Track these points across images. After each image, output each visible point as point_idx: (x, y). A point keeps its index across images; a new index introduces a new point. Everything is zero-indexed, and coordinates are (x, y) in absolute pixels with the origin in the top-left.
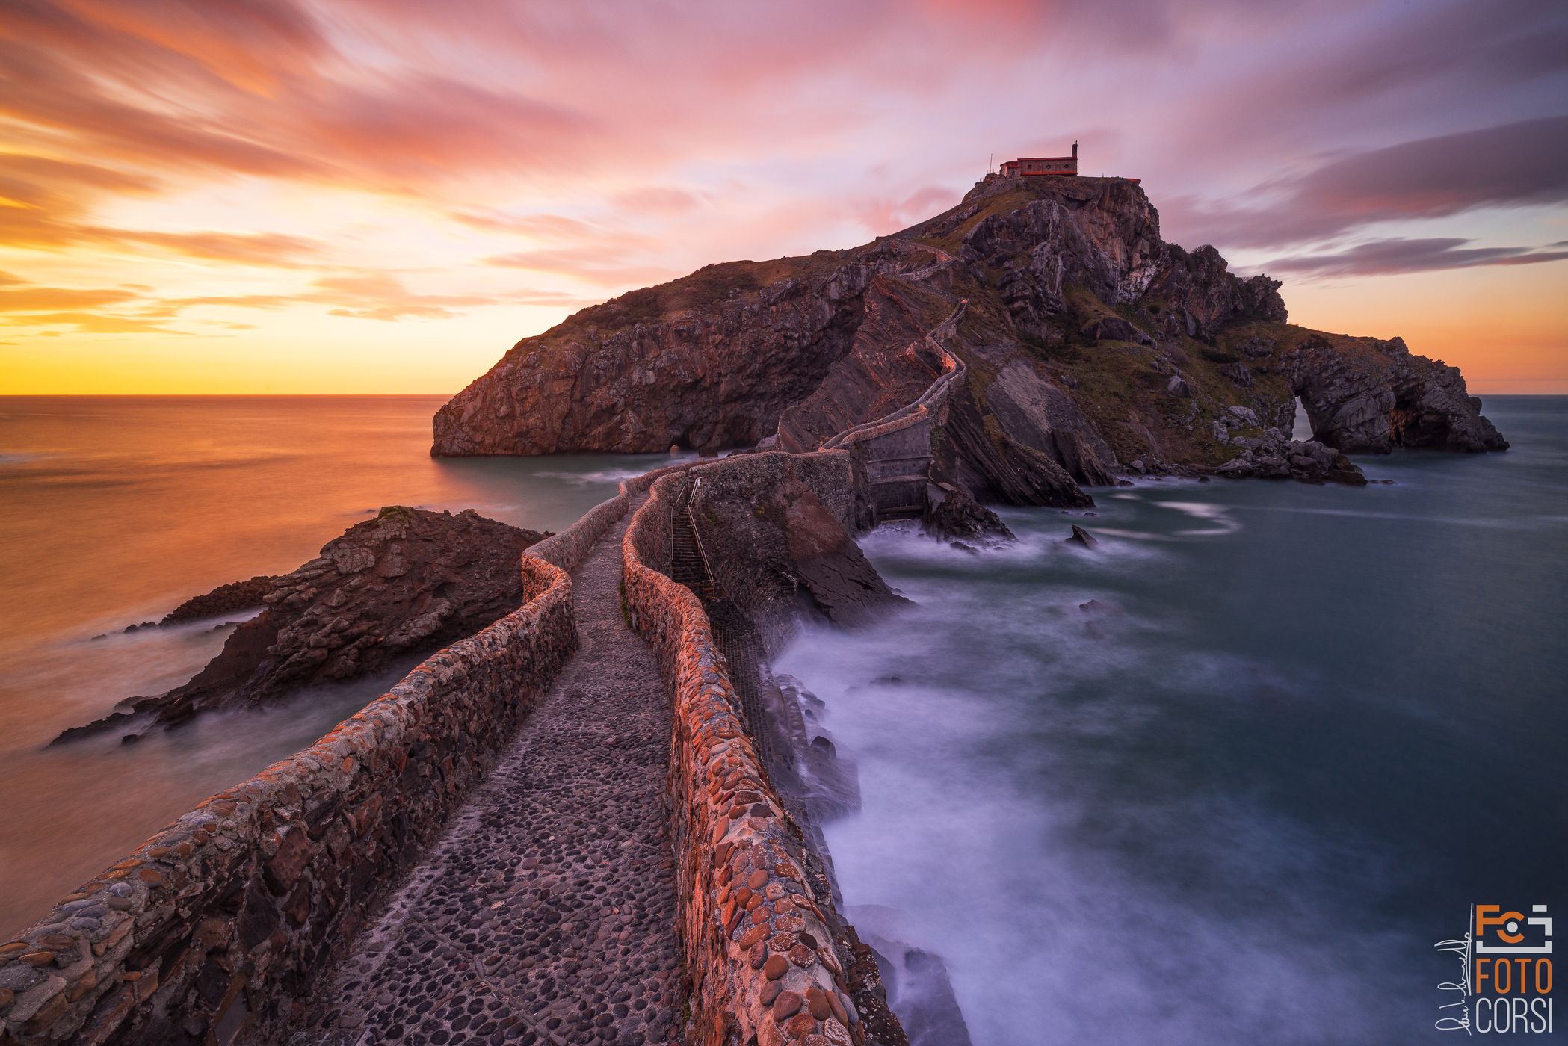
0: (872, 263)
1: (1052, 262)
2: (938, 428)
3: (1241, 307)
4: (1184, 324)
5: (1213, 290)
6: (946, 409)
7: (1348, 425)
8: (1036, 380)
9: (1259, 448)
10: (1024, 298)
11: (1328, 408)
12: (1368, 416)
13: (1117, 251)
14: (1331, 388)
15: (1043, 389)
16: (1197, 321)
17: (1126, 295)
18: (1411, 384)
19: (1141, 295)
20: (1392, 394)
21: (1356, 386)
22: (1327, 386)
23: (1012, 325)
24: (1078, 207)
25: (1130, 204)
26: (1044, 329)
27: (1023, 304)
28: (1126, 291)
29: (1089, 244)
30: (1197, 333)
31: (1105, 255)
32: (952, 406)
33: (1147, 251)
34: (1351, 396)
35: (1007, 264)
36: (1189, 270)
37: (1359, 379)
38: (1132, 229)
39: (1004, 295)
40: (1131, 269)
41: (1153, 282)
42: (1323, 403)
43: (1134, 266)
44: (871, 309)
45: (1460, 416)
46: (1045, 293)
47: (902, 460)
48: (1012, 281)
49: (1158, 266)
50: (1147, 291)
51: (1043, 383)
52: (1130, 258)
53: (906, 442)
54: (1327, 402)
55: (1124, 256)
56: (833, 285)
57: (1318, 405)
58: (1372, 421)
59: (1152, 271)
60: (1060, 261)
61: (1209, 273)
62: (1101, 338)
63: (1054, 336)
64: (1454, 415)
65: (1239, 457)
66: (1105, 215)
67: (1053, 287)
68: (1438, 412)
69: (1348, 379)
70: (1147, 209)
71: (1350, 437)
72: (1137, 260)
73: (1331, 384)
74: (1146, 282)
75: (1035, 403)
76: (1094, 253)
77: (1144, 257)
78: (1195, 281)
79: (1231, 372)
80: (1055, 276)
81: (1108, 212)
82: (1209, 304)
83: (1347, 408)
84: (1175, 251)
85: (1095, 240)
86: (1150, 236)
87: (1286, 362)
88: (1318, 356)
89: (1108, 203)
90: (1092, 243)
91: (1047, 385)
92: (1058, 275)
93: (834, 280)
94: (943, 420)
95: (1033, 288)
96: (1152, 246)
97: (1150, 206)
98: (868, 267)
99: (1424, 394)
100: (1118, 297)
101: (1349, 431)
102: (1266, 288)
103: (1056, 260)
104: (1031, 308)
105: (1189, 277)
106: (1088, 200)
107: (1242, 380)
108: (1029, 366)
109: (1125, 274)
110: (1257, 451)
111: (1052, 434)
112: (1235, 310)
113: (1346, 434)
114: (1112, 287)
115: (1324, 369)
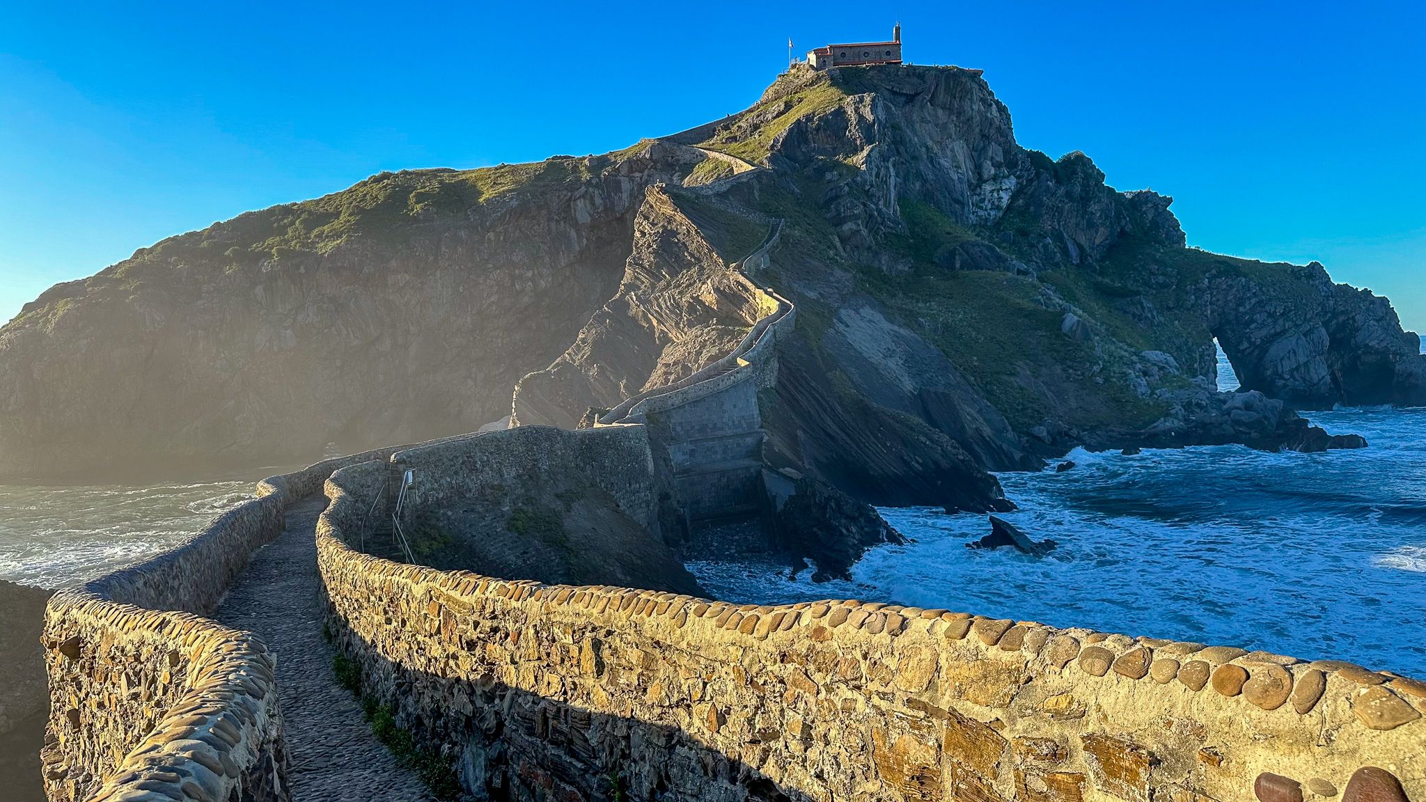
0: (637, 174)
1: (883, 172)
2: (766, 390)
3: (1129, 228)
4: (1065, 251)
5: (1094, 207)
6: (775, 364)
7: (1280, 371)
8: (886, 326)
9: (1190, 403)
10: (856, 217)
11: (1253, 351)
12: (1302, 359)
13: (961, 158)
14: (1253, 326)
15: (897, 337)
16: (1080, 247)
17: (981, 213)
18: (1341, 318)
19: (1001, 214)
20: (1324, 331)
21: (1281, 322)
22: (1247, 324)
23: (843, 254)
24: (906, 103)
25: (971, 99)
26: (885, 258)
27: (854, 227)
28: (981, 208)
29: (924, 149)
30: (1081, 260)
31: (945, 163)
32: (782, 360)
33: (1000, 158)
34: (1278, 335)
35: (828, 176)
36: (1059, 182)
37: (1282, 314)
38: (977, 130)
39: (828, 216)
40: (981, 180)
41: (1014, 197)
42: (1245, 345)
43: (986, 176)
44: (643, 234)
45: (1402, 355)
46: (879, 211)
47: (721, 438)
48: (837, 197)
49: (1018, 177)
50: (1009, 207)
51: (896, 328)
52: (978, 169)
53: (724, 412)
54: (1251, 343)
55: (970, 165)
56: (580, 203)
57: (1241, 348)
58: (1306, 364)
59: (1011, 183)
60: (892, 170)
61: (1085, 187)
62: (962, 268)
63: (900, 267)
64: (1395, 354)
65: (1167, 415)
66: (940, 112)
67: (888, 204)
68: (1377, 352)
69: (1270, 315)
70: (994, 106)
71: (1285, 386)
72: (989, 170)
73: (1253, 321)
74: (1006, 197)
75: (889, 354)
76: (931, 160)
77: (997, 166)
78: (1069, 195)
79: (1132, 309)
80: (888, 189)
81: (944, 108)
82: (1091, 225)
83: (1274, 350)
84: (1038, 159)
85: (930, 143)
86: (1002, 139)
87: (1194, 294)
88: (1231, 287)
89: (942, 97)
90: (927, 147)
91: (902, 331)
92: (892, 190)
93: (583, 196)
94: (771, 381)
95: (865, 205)
96: (1006, 153)
97: (998, 103)
98: (632, 179)
99: (1357, 330)
100: (971, 216)
101: (1284, 379)
102: (1156, 206)
103: (887, 168)
104: (864, 232)
105: (1062, 191)
106: (917, 94)
107: (1147, 317)
108: (873, 307)
109: (976, 186)
110: (1188, 406)
111: (920, 394)
112: (1123, 233)
113: (1280, 383)
114: (962, 204)
115: (1240, 302)
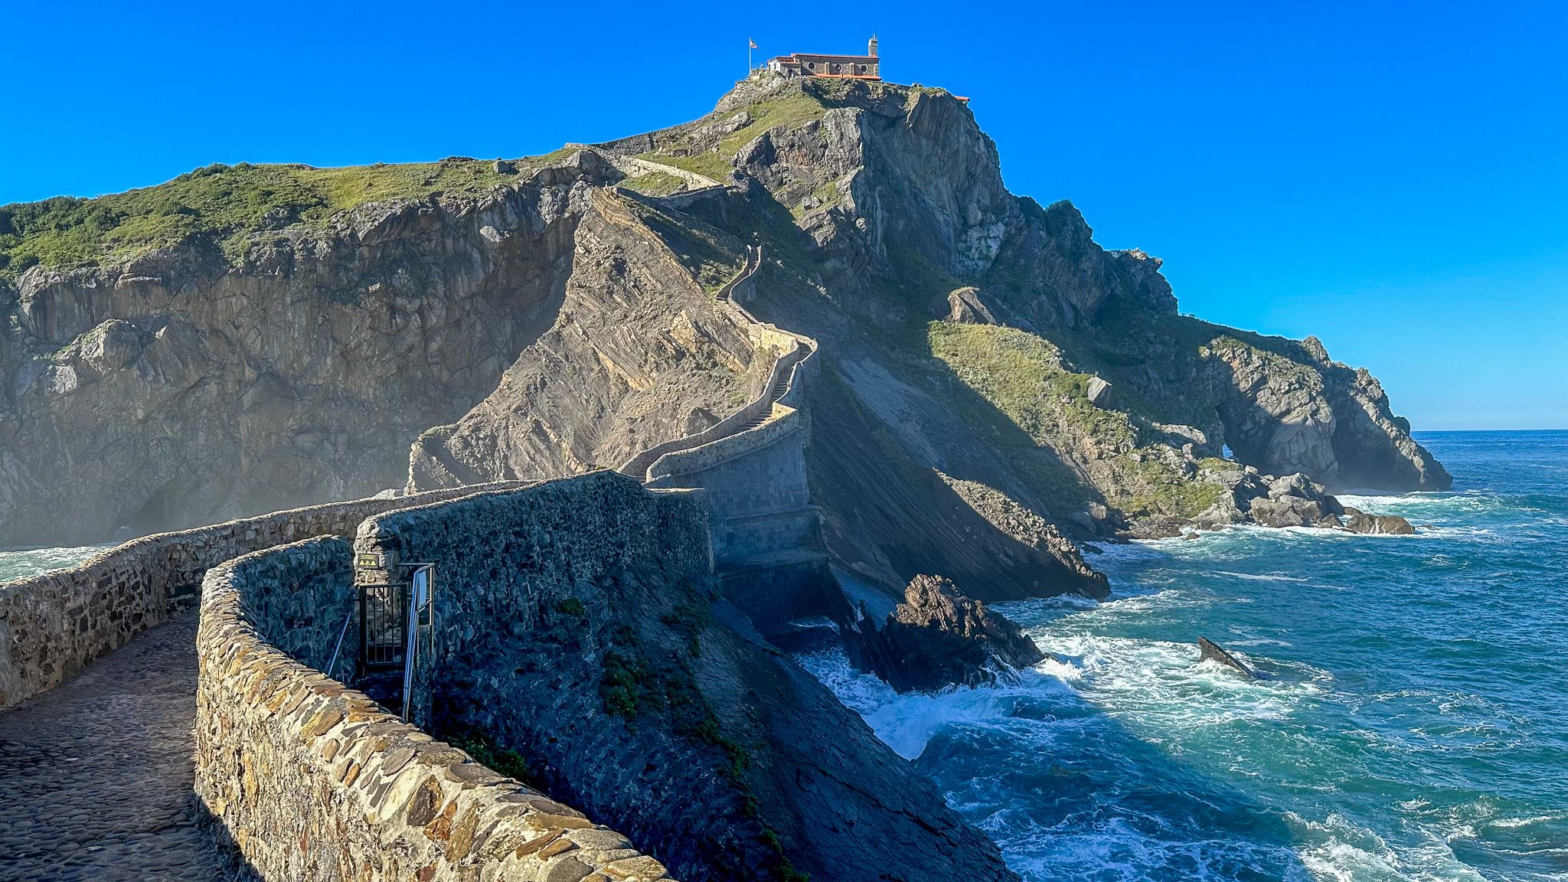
0: (562, 186)
1: (870, 202)
3: (1119, 292)
5: (1086, 265)
7: (1288, 456)
8: (894, 382)
10: (840, 253)
11: (1257, 432)
12: (1310, 443)
13: (945, 197)
14: (1256, 404)
16: (1074, 307)
17: (968, 263)
19: (989, 265)
20: (1330, 411)
21: (1284, 400)
24: (886, 127)
25: (958, 130)
26: (873, 305)
27: (840, 265)
28: (968, 257)
29: (906, 183)
31: (930, 201)
33: (986, 201)
34: (1283, 415)
35: (806, 202)
36: (1049, 233)
37: (1287, 392)
38: (963, 167)
39: (810, 248)
40: (967, 225)
41: (1003, 246)
42: (1248, 426)
43: (972, 222)
46: (867, 248)
48: (820, 225)
49: (1006, 225)
50: (998, 257)
52: (963, 212)
54: (1254, 423)
55: (954, 206)
56: (486, 217)
57: (1245, 428)
58: (1314, 448)
59: (999, 230)
60: (878, 201)
61: (1076, 241)
62: (963, 319)
63: (891, 317)
66: (924, 141)
67: (874, 241)
69: (1274, 392)
70: (982, 140)
72: (975, 215)
73: (1254, 399)
74: (994, 246)
75: (905, 418)
76: (916, 196)
77: (984, 210)
78: (1060, 248)
79: (1136, 379)
80: (875, 224)
81: (928, 138)
82: (1083, 284)
83: (1281, 431)
84: (1027, 206)
85: (913, 177)
86: (988, 182)
87: (1196, 366)
89: (926, 124)
90: (910, 182)
92: (879, 225)
95: (851, 239)
96: (993, 196)
97: (985, 137)
98: (554, 192)
100: (958, 265)
101: (1292, 464)
102: (1145, 268)
103: (874, 198)
104: (850, 272)
105: (1053, 243)
106: (899, 118)
108: (875, 360)
109: (961, 232)
112: (1113, 296)
114: (948, 251)
